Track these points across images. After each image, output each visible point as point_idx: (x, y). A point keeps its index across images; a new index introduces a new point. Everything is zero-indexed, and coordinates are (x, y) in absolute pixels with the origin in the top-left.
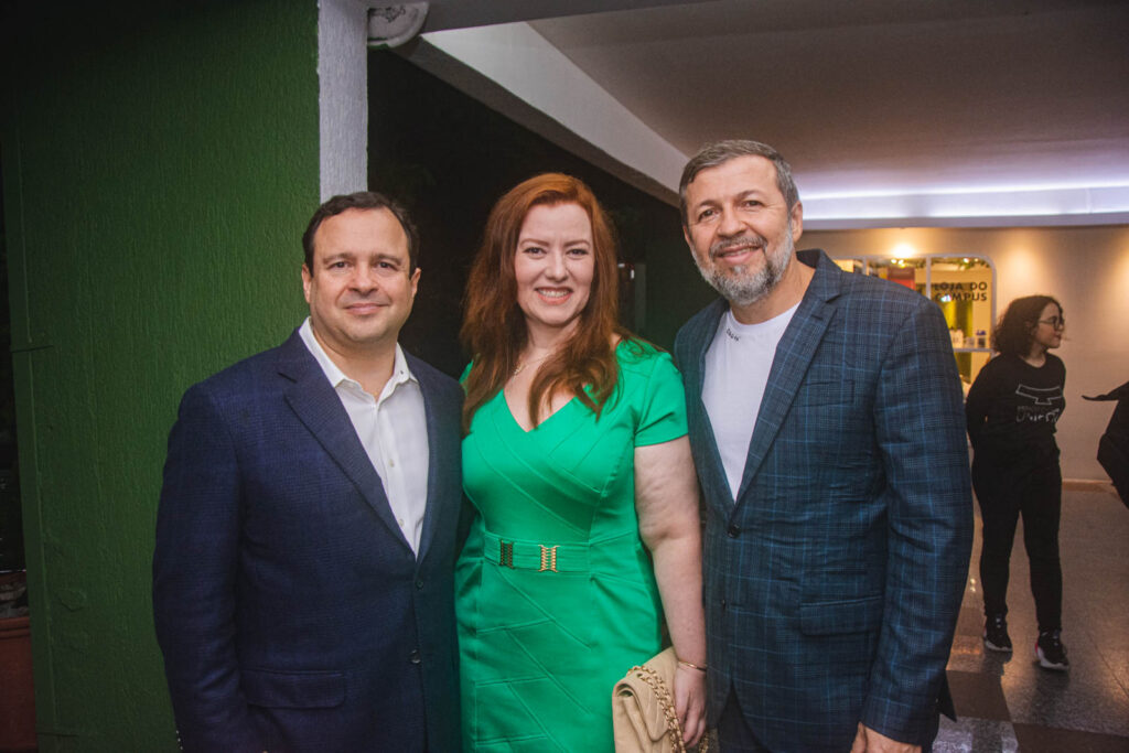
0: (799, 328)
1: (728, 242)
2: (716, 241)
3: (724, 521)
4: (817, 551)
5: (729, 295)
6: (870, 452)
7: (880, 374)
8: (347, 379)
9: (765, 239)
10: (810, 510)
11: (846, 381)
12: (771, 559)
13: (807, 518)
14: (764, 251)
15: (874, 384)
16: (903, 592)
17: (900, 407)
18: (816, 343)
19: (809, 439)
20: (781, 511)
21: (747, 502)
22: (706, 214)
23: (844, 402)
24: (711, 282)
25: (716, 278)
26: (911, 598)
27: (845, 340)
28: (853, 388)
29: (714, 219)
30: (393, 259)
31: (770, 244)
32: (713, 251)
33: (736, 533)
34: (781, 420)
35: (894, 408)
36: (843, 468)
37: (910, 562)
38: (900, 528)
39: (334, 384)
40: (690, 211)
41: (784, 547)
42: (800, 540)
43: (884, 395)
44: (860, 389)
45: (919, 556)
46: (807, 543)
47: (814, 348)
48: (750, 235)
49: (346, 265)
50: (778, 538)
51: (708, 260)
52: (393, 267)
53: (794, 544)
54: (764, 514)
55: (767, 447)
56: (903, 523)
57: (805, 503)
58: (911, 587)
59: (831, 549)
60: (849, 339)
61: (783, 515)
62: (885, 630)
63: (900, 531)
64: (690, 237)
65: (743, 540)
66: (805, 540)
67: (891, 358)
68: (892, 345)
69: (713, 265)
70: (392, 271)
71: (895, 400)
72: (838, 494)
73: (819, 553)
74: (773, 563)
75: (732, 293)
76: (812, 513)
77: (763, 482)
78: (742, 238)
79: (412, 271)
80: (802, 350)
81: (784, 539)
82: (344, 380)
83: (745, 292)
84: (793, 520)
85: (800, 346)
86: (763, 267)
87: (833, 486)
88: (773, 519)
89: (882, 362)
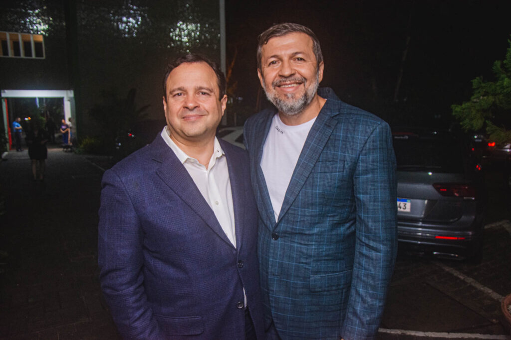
0: (318, 131)
1: (285, 79)
2: (277, 78)
3: (270, 231)
4: (319, 249)
5: (282, 109)
6: (350, 198)
7: (359, 158)
8: (189, 158)
9: (306, 79)
10: (317, 228)
11: (341, 160)
12: (295, 253)
13: (315, 232)
14: (304, 85)
15: (355, 163)
16: (363, 272)
17: (368, 176)
18: (327, 139)
19: (319, 190)
20: (302, 228)
21: (283, 221)
22: (273, 63)
23: (339, 172)
24: (272, 101)
25: (276, 98)
26: (368, 275)
27: (341, 138)
28: (344, 165)
29: (277, 66)
30: (208, 89)
31: (308, 82)
32: (275, 84)
33: (276, 237)
34: (305, 179)
35: (365, 176)
36: (335, 206)
37: (368, 257)
38: (363, 239)
39: (182, 162)
40: (263, 60)
41: (302, 246)
42: (311, 243)
43: (361, 169)
44: (348, 165)
45: (373, 254)
46: (314, 245)
47: (325, 141)
48: (297, 76)
49: (182, 95)
50: (299, 241)
51: (271, 88)
52: (208, 94)
53: (308, 245)
54: (292, 229)
55: (297, 193)
56: (366, 236)
57: (315, 224)
58: (368, 270)
59: (327, 247)
60: (343, 138)
61: (302, 230)
62: (353, 291)
63: (363, 241)
64: (262, 75)
65: (280, 241)
66: (314, 243)
67: (365, 150)
68: (366, 142)
69: (274, 91)
70: (208, 96)
71: (366, 172)
72: (331, 219)
73: (321, 250)
74: (297, 254)
75: (284, 108)
76: (318, 229)
77: (292, 212)
78: (293, 78)
79: (221, 97)
80: (319, 143)
81: (303, 242)
82: (188, 159)
83: (292, 109)
84: (308, 232)
85: (318, 141)
86: (303, 94)
87: (329, 215)
88: (297, 232)
89: (361, 151)
